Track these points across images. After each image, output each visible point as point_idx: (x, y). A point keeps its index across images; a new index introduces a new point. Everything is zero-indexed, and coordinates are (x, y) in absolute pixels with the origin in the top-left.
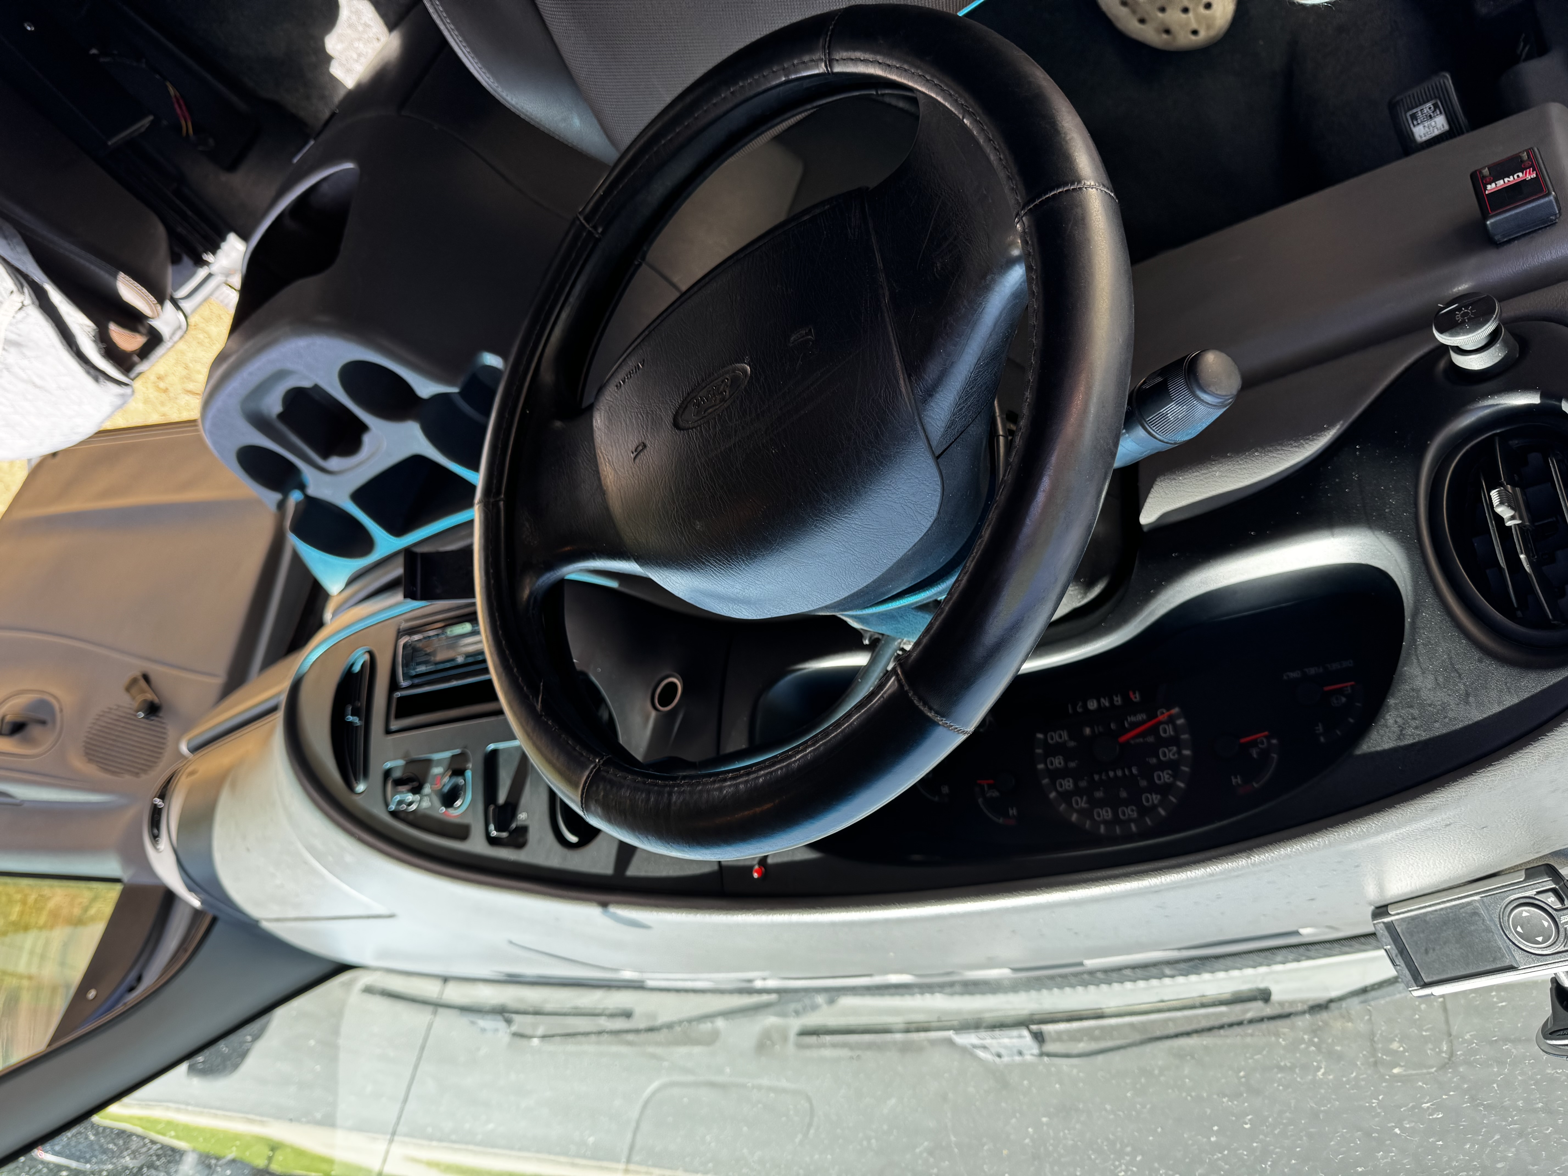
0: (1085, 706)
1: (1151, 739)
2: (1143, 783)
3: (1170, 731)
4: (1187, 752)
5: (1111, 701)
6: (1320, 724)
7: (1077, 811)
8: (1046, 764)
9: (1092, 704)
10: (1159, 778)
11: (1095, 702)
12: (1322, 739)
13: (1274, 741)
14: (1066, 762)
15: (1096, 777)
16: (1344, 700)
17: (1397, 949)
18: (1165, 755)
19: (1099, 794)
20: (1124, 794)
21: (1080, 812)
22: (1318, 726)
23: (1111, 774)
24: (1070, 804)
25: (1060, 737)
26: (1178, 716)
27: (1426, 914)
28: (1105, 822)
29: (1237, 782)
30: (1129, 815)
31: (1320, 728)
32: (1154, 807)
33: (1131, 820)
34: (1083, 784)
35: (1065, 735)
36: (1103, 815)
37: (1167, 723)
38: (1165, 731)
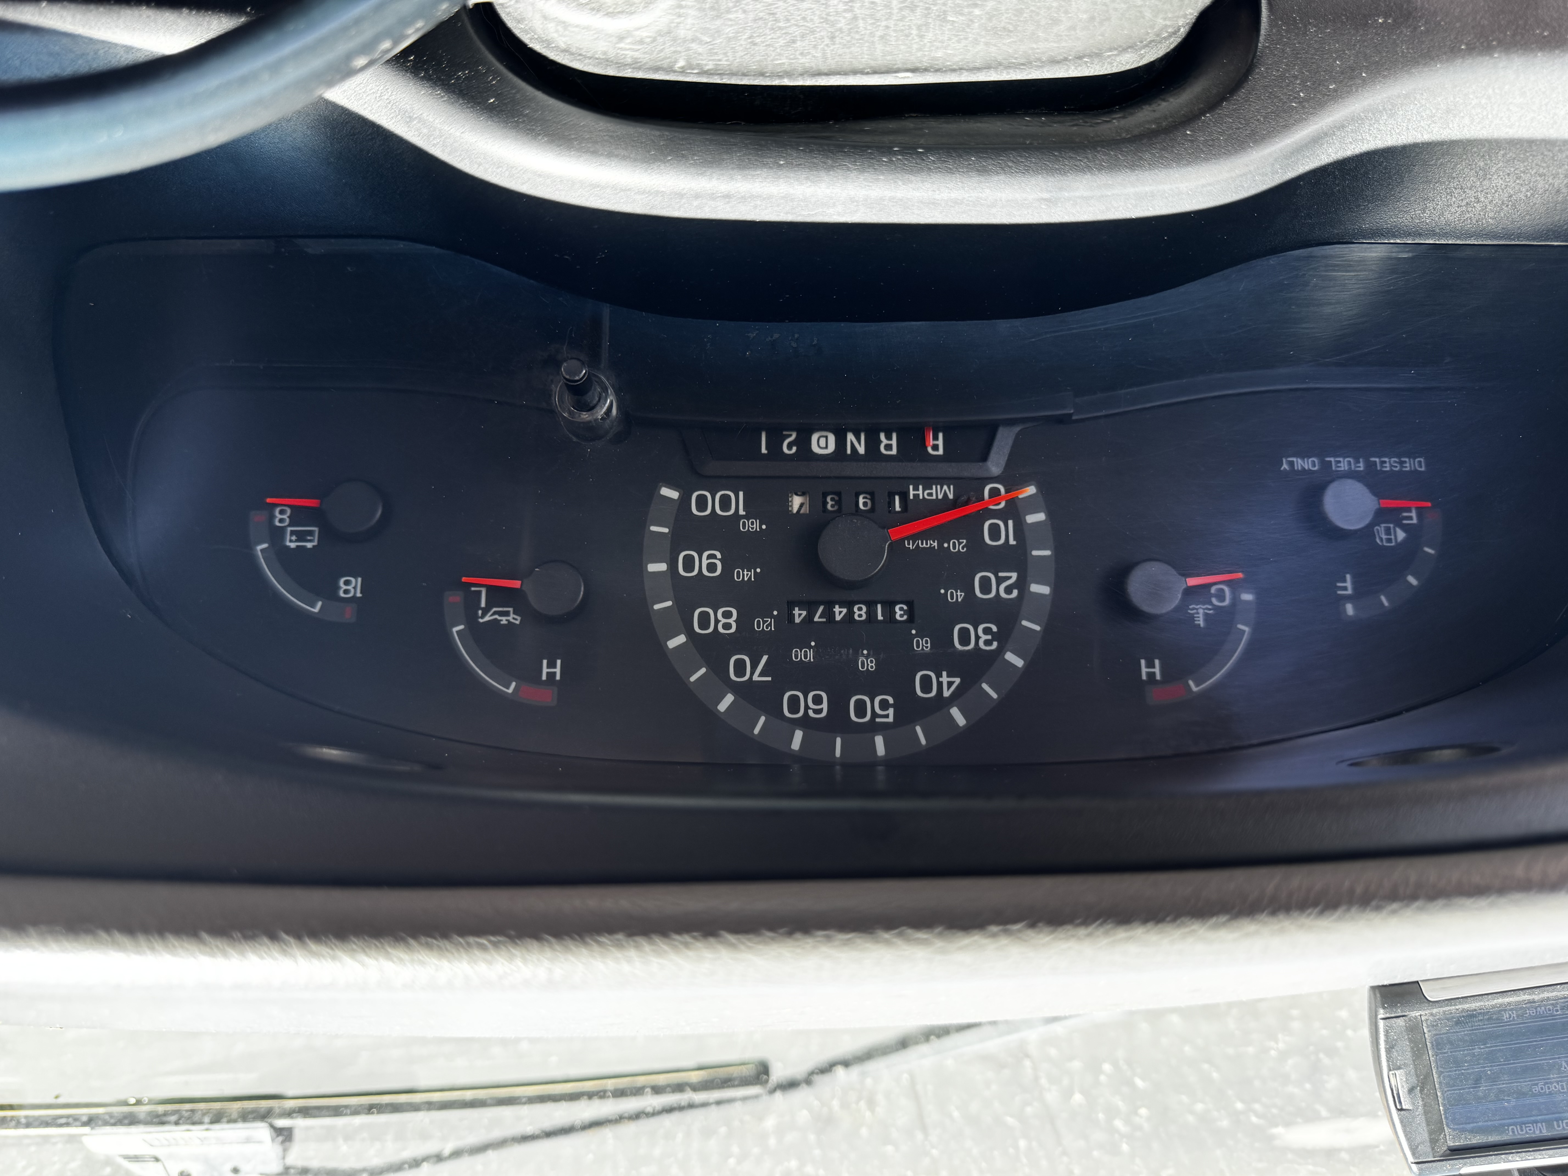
0: (803, 443)
1: (957, 546)
2: (923, 645)
3: (1008, 533)
4: (1040, 589)
5: (873, 444)
6: (1348, 577)
7: (735, 688)
8: (673, 565)
9: (823, 442)
10: (964, 637)
11: (832, 438)
12: (1350, 609)
13: (1247, 597)
14: (727, 568)
15: (799, 614)
16: (1401, 535)
17: (1417, 1076)
18: (986, 586)
19: (804, 655)
20: (867, 663)
21: (746, 691)
22: (1345, 581)
23: (839, 612)
24: (718, 669)
25: (725, 503)
26: (1031, 505)
27: (1502, 1009)
28: (806, 723)
29: (1151, 675)
30: (874, 715)
31: (1348, 585)
32: (941, 703)
33: (874, 727)
34: (764, 625)
35: (738, 503)
36: (807, 707)
37: (1003, 515)
38: (995, 533)
